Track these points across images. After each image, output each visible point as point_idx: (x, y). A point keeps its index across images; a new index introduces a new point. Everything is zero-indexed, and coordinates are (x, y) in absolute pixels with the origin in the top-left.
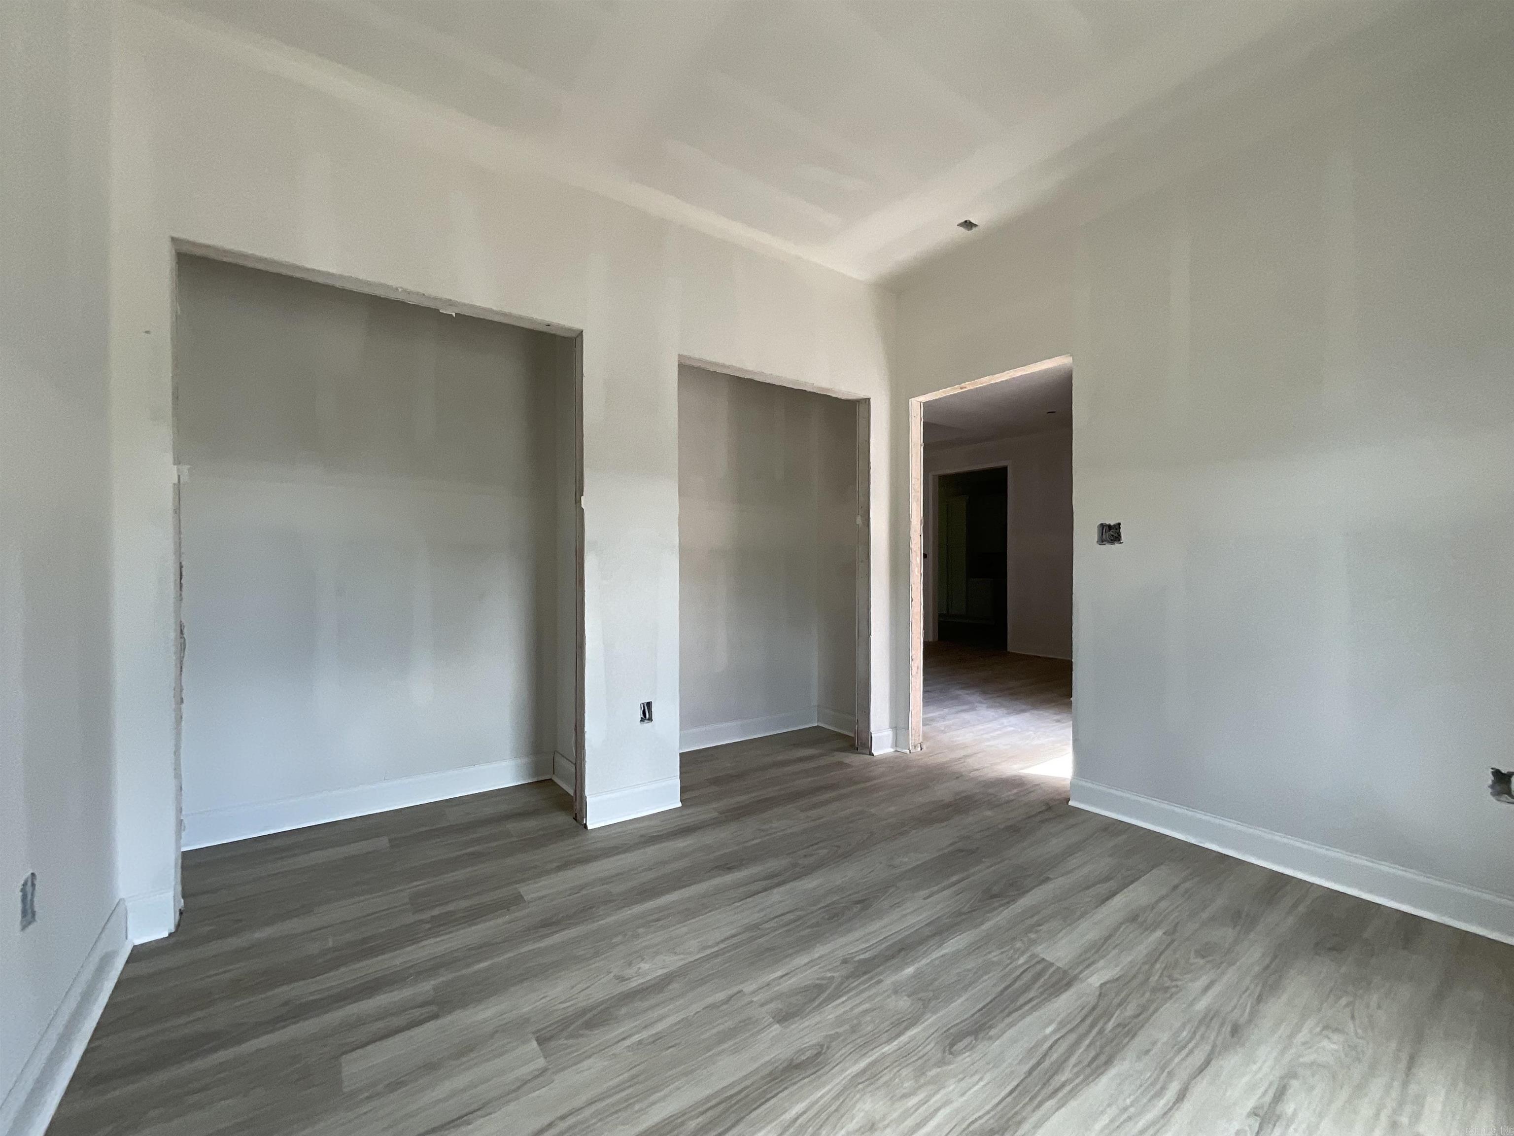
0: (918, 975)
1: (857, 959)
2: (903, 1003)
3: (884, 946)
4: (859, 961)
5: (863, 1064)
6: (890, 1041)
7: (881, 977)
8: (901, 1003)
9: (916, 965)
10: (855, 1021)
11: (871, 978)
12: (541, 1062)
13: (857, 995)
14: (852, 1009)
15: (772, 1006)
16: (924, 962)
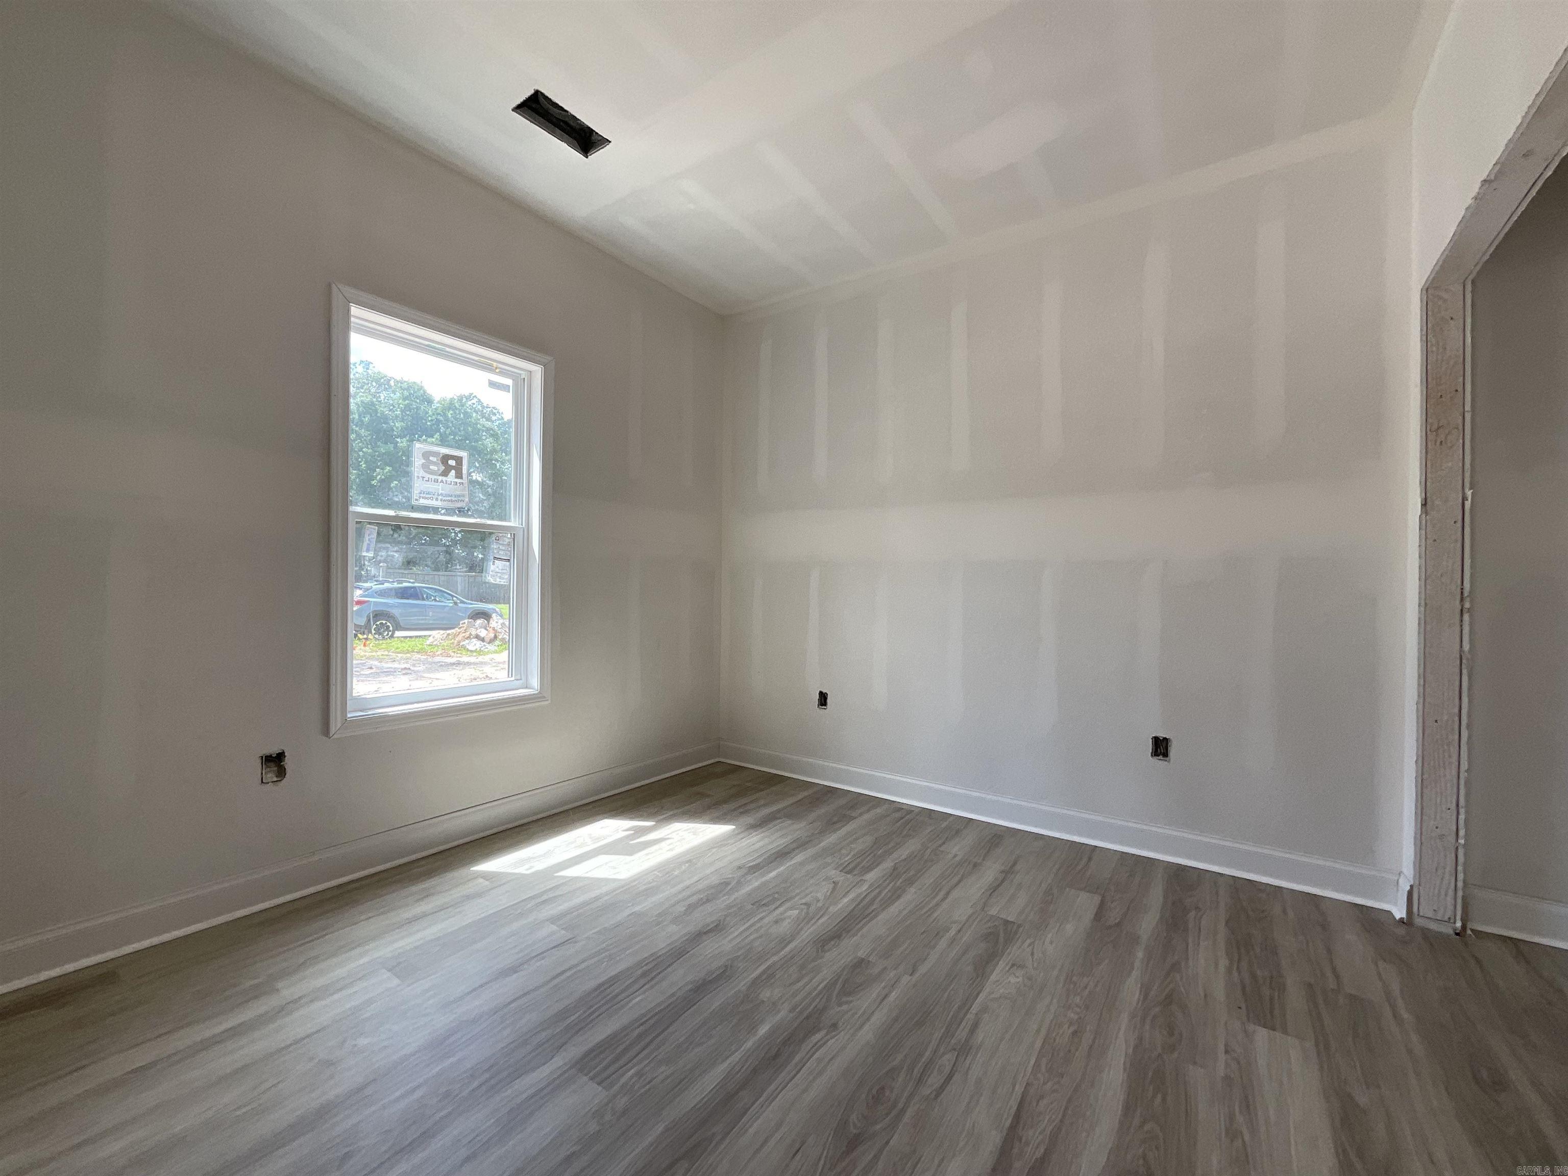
0: (753, 1029)
1: (823, 1033)
2: (766, 994)
3: (797, 1058)
4: (819, 1030)
5: (788, 949)
6: (774, 964)
7: (791, 1015)
8: (768, 994)
9: (758, 1037)
10: (804, 972)
11: (801, 1012)
12: (993, 911)
13: (810, 993)
14: (811, 980)
15: (876, 970)
16: (749, 1044)
